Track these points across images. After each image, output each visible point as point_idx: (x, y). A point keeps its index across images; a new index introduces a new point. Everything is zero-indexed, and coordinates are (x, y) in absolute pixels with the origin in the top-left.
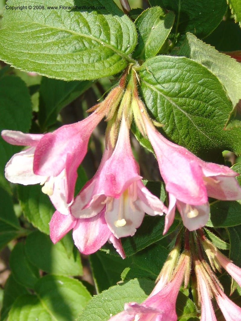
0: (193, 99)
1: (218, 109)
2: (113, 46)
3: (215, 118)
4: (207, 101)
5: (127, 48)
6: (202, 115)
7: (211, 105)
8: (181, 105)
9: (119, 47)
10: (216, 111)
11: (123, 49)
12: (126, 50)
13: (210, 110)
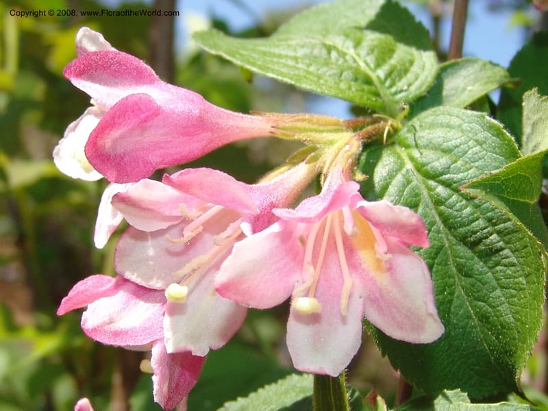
0: (467, 200)
1: (510, 248)
2: (378, 77)
3: (499, 268)
4: (494, 221)
5: (401, 91)
6: (473, 245)
7: (499, 233)
8: (438, 202)
9: (388, 83)
10: (506, 252)
11: (394, 89)
12: (396, 93)
13: (492, 243)
